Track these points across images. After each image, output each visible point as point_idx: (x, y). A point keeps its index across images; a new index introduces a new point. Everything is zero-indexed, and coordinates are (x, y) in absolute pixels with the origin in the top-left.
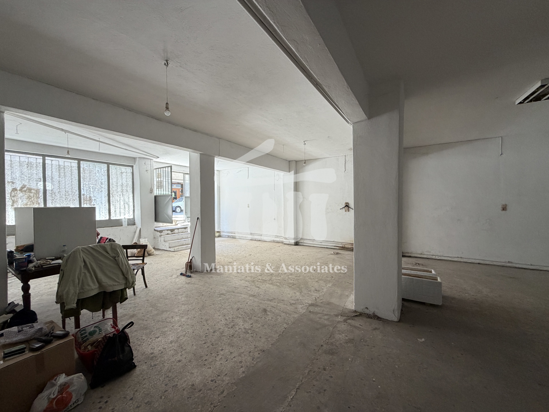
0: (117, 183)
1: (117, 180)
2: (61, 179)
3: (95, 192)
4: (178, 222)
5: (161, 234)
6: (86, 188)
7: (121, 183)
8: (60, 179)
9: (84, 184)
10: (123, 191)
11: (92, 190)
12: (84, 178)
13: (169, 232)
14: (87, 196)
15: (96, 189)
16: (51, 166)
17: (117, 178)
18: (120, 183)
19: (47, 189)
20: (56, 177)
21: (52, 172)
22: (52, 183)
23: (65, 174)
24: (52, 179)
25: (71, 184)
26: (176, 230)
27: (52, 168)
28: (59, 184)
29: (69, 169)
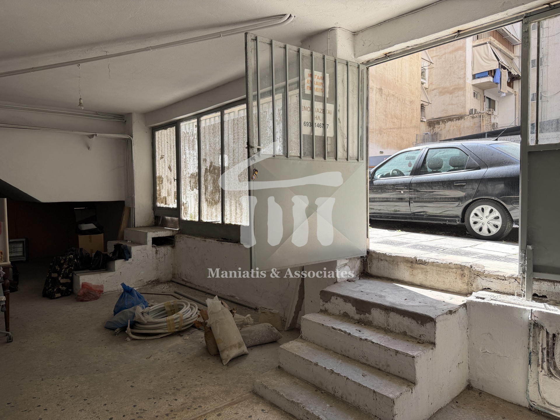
8: (235, 145)
16: (227, 125)
19: (225, 166)
20: (231, 144)
21: (228, 136)
22: (228, 155)
23: (238, 135)
24: (228, 148)
25: (243, 153)
26: (375, 309)
27: (228, 128)
28: (234, 156)
29: (242, 123)
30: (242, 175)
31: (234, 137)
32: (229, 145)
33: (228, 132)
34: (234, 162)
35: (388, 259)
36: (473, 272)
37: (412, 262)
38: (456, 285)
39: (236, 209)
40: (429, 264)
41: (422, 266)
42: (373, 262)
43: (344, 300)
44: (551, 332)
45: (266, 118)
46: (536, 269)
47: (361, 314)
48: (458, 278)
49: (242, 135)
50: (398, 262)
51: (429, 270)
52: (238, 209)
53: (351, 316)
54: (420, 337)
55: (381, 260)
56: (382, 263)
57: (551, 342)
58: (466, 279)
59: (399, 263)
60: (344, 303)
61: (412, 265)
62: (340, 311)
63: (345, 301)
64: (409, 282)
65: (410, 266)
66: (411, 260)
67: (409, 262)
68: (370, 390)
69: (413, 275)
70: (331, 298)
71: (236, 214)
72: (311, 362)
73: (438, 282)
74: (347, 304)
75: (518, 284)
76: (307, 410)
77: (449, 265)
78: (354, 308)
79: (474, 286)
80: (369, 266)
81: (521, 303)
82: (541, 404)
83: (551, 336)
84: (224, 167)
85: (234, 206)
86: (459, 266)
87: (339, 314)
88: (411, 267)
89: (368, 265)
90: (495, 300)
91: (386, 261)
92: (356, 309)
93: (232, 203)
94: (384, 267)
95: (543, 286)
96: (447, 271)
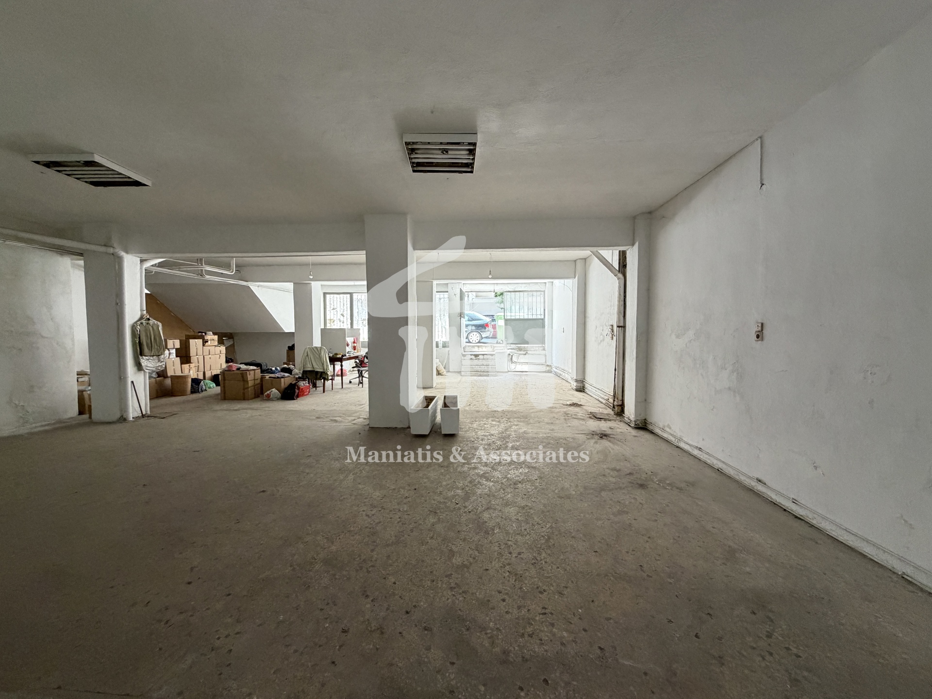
4: (496, 348)
5: (465, 358)
13: (473, 357)
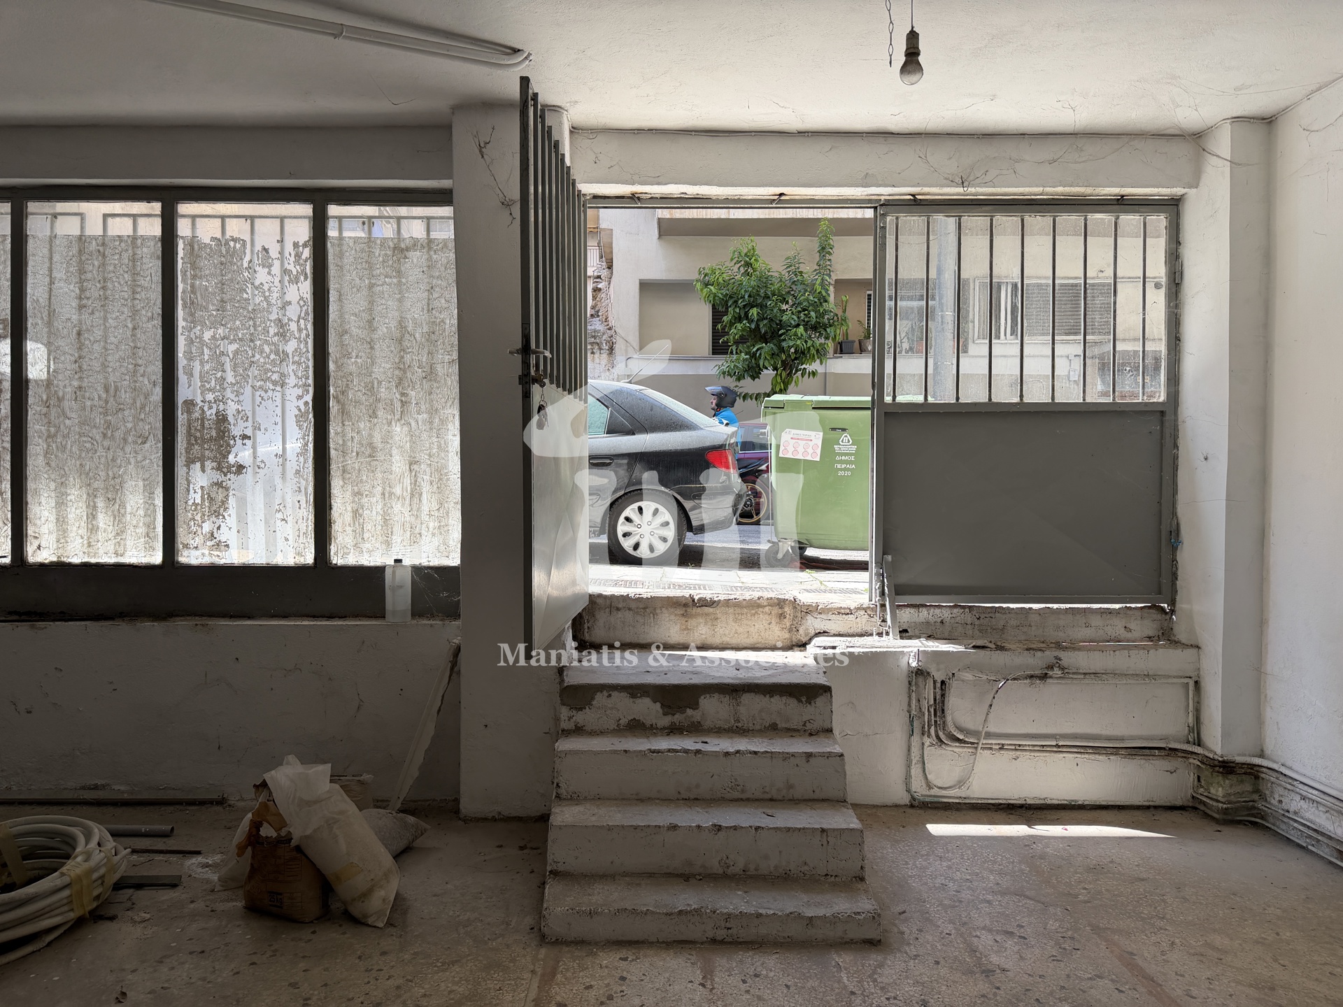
0: (370, 322)
1: (371, 303)
2: (87, 316)
3: (248, 390)
6: (202, 363)
7: (393, 324)
8: (85, 316)
9: (192, 342)
10: (409, 375)
11: (230, 377)
12: (192, 303)
14: (203, 410)
15: (254, 371)
16: (46, 251)
17: (371, 286)
18: (386, 326)
19: (30, 376)
20: (68, 310)
21: (52, 283)
22: (48, 345)
23: (104, 288)
24: (49, 324)
25: (131, 344)
26: (708, 696)
27: (51, 259)
28: (80, 349)
29: (125, 255)
30: (126, 413)
31: (82, 290)
32: (52, 313)
33: (50, 270)
34: (80, 367)
35: (633, 605)
36: (799, 608)
37: (686, 605)
38: (769, 636)
39: (92, 516)
40: (720, 605)
41: (706, 609)
42: (598, 616)
43: (629, 695)
44: (939, 676)
45: (241, 259)
46: (899, 590)
47: (674, 715)
48: (773, 622)
49: (126, 289)
50: (655, 609)
51: (719, 616)
52: (101, 516)
53: (648, 723)
54: (804, 725)
55: (618, 609)
56: (620, 614)
57: (938, 691)
58: (787, 622)
59: (658, 611)
60: (632, 700)
61: (686, 611)
62: (620, 719)
63: (633, 696)
64: (679, 644)
65: (682, 612)
66: (684, 602)
67: (680, 605)
68: (814, 830)
69: (688, 629)
70: (593, 699)
71: (93, 529)
72: (659, 827)
73: (736, 635)
74: (639, 701)
75: (868, 617)
76: (725, 911)
77: (758, 601)
78: (658, 705)
79: (801, 631)
80: (586, 626)
81: (889, 644)
82: (924, 793)
83: (938, 685)
84: (27, 381)
85: (82, 505)
86: (776, 601)
87: (616, 728)
88: (683, 615)
89: (585, 623)
90: (852, 647)
91: (630, 609)
92: (663, 706)
93: (72, 497)
94: (624, 623)
95: (904, 615)
96: (753, 612)
